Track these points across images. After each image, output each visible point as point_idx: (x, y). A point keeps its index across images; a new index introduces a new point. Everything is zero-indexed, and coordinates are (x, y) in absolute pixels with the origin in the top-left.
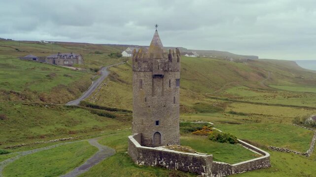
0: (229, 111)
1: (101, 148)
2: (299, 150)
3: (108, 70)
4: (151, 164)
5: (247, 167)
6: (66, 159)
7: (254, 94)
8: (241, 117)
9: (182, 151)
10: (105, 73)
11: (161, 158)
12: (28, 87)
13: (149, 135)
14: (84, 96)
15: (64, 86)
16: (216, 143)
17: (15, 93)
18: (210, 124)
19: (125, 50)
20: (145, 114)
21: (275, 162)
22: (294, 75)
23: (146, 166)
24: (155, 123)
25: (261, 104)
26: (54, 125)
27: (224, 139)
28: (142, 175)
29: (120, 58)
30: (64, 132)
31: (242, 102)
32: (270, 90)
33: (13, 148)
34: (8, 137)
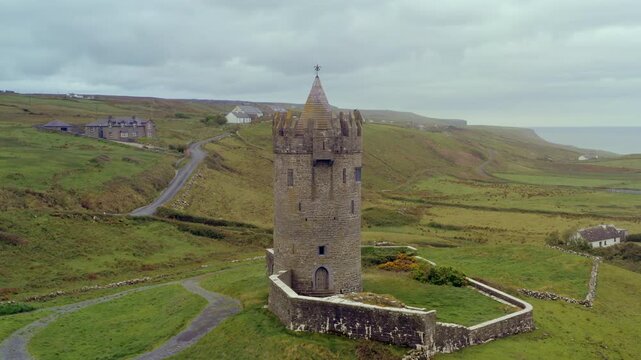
0: (429, 222)
1: (211, 298)
2: (571, 294)
3: (202, 148)
4: (319, 329)
5: (494, 332)
6: (149, 320)
7: (468, 190)
8: (451, 234)
9: (377, 303)
10: (198, 154)
11: (338, 318)
12: (58, 183)
13: (307, 273)
14: (164, 197)
15: (125, 180)
16: (428, 285)
17: (34, 194)
18: (410, 250)
19: (230, 111)
20: (298, 233)
21: (539, 321)
22: (533, 155)
23: (308, 333)
24: (318, 251)
25: (483, 208)
26: (111, 253)
27: (442, 278)
28: (303, 350)
29: (224, 126)
30: (132, 268)
31: (448, 205)
32: (496, 183)
33: (42, 299)
34: (28, 279)
